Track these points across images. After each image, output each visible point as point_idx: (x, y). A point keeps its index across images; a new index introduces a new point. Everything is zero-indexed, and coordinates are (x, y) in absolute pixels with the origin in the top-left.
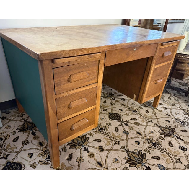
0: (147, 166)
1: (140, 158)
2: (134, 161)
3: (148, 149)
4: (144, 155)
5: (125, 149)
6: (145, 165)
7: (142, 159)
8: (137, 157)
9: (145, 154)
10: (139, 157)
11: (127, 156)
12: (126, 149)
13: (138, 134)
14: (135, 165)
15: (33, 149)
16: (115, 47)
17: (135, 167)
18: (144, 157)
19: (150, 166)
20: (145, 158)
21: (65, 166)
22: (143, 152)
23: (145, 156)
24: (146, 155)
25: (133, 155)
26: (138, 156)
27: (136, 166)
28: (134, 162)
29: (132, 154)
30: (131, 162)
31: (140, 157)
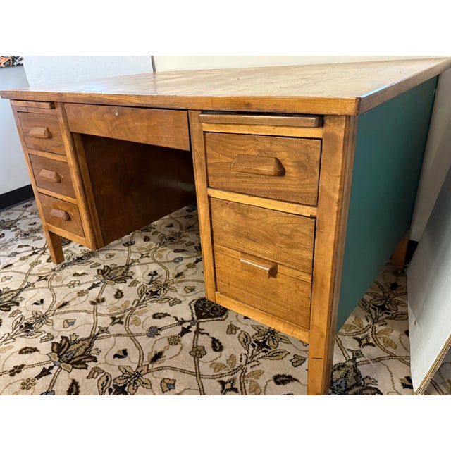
0: (51, 371)
2: (67, 349)
3: (101, 375)
4: (84, 366)
5: (98, 334)
6: (56, 368)
7: (71, 362)
8: (77, 354)
9: (86, 369)
10: (77, 357)
11: (79, 338)
12: (100, 335)
14: (56, 350)
17: (52, 350)
18: (75, 366)
19: (52, 376)
20: (73, 367)
22: (91, 365)
23: (80, 368)
24: (84, 370)
25: (84, 347)
29: (87, 346)
30: (65, 345)
31: (76, 360)
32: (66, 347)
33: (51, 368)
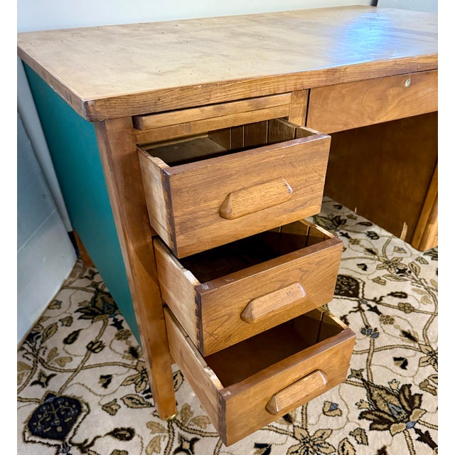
0: (423, 432)
1: (404, 407)
2: (385, 413)
3: (431, 383)
4: (417, 398)
5: (363, 380)
6: (417, 426)
7: (410, 410)
8: (396, 403)
9: (420, 396)
10: (401, 403)
11: (366, 399)
12: (365, 378)
13: (407, 338)
14: (386, 426)
15: (114, 364)
16: (337, 75)
17: (385, 429)
18: (416, 405)
19: (430, 431)
20: (418, 407)
21: (192, 413)
22: (415, 390)
23: (421, 401)
24: (423, 398)
25: (383, 396)
26: (399, 399)
27: (388, 429)
28: (386, 416)
29: (383, 392)
30: (376, 415)
31: (405, 404)
32: (381, 414)
33: (418, 431)
